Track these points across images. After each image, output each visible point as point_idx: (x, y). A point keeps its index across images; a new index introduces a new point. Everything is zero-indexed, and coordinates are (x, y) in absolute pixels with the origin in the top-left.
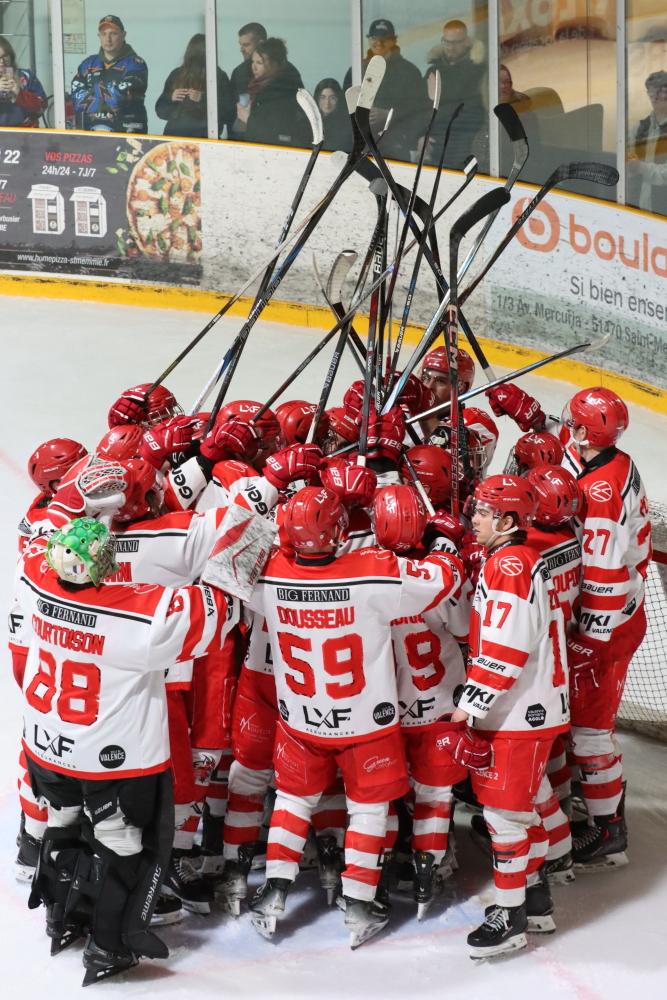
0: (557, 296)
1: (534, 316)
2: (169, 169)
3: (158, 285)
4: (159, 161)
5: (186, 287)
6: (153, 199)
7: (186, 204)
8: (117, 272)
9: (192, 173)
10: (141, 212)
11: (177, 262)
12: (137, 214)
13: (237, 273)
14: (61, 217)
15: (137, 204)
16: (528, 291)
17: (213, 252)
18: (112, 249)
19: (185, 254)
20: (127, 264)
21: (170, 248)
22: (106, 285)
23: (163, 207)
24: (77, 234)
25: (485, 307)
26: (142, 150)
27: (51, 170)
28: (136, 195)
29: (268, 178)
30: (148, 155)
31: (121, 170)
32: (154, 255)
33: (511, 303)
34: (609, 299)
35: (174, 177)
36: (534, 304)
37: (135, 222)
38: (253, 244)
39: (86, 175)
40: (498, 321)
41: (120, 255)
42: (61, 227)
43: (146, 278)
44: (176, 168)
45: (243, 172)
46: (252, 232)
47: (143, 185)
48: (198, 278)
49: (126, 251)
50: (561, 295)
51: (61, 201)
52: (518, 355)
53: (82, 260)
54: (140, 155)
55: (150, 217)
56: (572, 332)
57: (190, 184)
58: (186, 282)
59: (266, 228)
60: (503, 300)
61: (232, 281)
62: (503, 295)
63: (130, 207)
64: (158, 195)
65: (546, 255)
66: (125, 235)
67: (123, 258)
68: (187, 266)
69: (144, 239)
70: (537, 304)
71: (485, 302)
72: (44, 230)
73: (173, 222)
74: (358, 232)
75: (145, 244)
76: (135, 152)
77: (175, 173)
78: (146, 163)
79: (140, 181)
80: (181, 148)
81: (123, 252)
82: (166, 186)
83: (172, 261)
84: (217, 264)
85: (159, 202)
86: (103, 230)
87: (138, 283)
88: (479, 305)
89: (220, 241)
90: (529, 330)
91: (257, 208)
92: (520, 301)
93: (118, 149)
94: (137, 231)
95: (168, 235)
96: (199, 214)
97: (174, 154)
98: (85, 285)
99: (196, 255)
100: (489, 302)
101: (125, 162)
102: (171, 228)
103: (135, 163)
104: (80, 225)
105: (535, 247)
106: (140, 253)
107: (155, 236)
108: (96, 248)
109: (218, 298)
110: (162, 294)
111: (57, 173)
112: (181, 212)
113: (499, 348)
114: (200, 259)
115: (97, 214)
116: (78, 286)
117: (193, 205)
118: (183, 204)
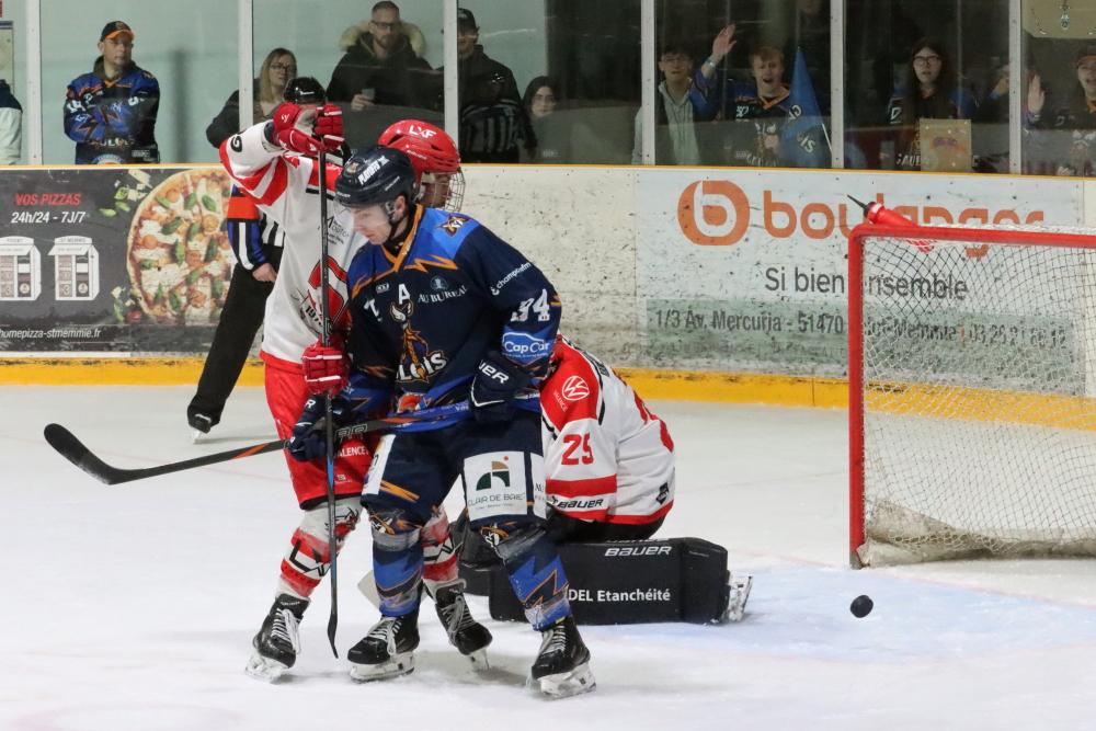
0: (745, 297)
1: (711, 328)
2: (187, 205)
3: (169, 356)
4: (173, 195)
6: (163, 246)
7: (210, 248)
8: (112, 344)
9: (220, 207)
10: (147, 264)
11: (196, 324)
12: (141, 266)
14: (36, 278)
15: (141, 254)
16: (701, 299)
18: (107, 314)
19: (207, 313)
20: (125, 332)
21: (186, 306)
22: (97, 362)
23: (178, 254)
24: (58, 298)
25: (637, 329)
26: (150, 183)
27: (25, 217)
28: (140, 241)
30: (158, 189)
31: (120, 213)
32: (165, 317)
33: (677, 318)
34: (823, 287)
35: (194, 215)
36: (711, 313)
37: (138, 277)
39: (73, 220)
40: (657, 344)
41: (117, 321)
42: (36, 290)
43: (153, 348)
44: (197, 203)
47: (151, 229)
49: (125, 316)
50: (751, 294)
51: (36, 256)
52: (691, 383)
53: (64, 332)
54: (147, 190)
55: (159, 269)
56: (769, 340)
57: (218, 222)
60: (664, 316)
62: (665, 310)
63: (132, 258)
64: (170, 240)
65: (728, 249)
66: (124, 296)
67: (121, 325)
69: (151, 298)
70: (715, 313)
71: (637, 323)
72: (13, 296)
73: (191, 273)
75: (150, 304)
76: (140, 187)
77: (196, 209)
78: (156, 199)
79: (146, 223)
80: (204, 176)
81: (121, 318)
82: (183, 227)
83: (188, 324)
85: (172, 249)
86: (94, 289)
87: (143, 355)
88: (629, 328)
90: (704, 347)
92: (690, 312)
93: (116, 185)
94: (141, 288)
95: (184, 290)
96: (228, 261)
97: (195, 185)
98: (68, 363)
100: (644, 322)
101: (125, 200)
102: (188, 281)
103: (139, 201)
104: (61, 286)
105: (713, 241)
106: (145, 317)
107: (166, 295)
108: (82, 315)
110: (176, 367)
111: (31, 221)
112: (202, 258)
113: (659, 377)
115: (85, 271)
116: (58, 366)
117: (219, 249)
118: (205, 249)
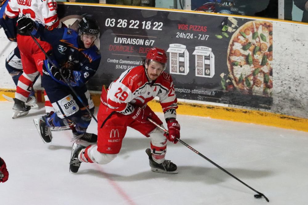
2: (254, 37)
3: (245, 108)
4: (248, 32)
5: (262, 111)
6: (243, 55)
7: (263, 59)
8: (220, 99)
9: (268, 40)
10: (236, 63)
11: (257, 94)
12: (233, 64)
13: (293, 102)
14: (187, 65)
15: (233, 58)
17: (279, 89)
18: (217, 85)
19: (262, 90)
20: (227, 95)
21: (253, 86)
22: (213, 107)
23: (249, 60)
24: (197, 75)
26: (238, 24)
27: (182, 35)
28: (233, 52)
30: (241, 28)
31: (224, 37)
32: (244, 90)
35: (257, 42)
37: (232, 69)
38: (303, 85)
39: (203, 39)
41: (223, 89)
42: (187, 70)
43: (238, 104)
44: (258, 37)
45: (299, 40)
46: (303, 78)
47: (238, 47)
48: (270, 105)
49: (226, 87)
51: (187, 54)
53: (199, 91)
54: (236, 28)
55: (241, 66)
57: (267, 47)
58: (262, 107)
61: (291, 107)
63: (229, 60)
64: (246, 53)
66: (226, 77)
67: (224, 91)
68: (263, 97)
69: (237, 80)
72: (177, 72)
73: (255, 70)
75: (237, 83)
76: (233, 26)
77: (257, 40)
78: (240, 32)
79: (236, 44)
80: (261, 24)
81: (224, 88)
82: (252, 48)
83: (254, 94)
84: (282, 97)
85: (247, 57)
86: (213, 73)
87: (233, 107)
89: (284, 82)
93: (223, 24)
94: (233, 74)
95: (252, 78)
96: (271, 66)
97: (257, 28)
98: (200, 107)
99: (269, 91)
101: (227, 32)
102: (254, 74)
103: (233, 33)
104: (198, 70)
106: (235, 88)
107: (244, 79)
108: (207, 84)
109: (281, 118)
110: (247, 114)
111: (185, 37)
112: (260, 64)
114: (271, 93)
115: (209, 63)
116: (196, 108)
117: (268, 60)
118: (261, 59)
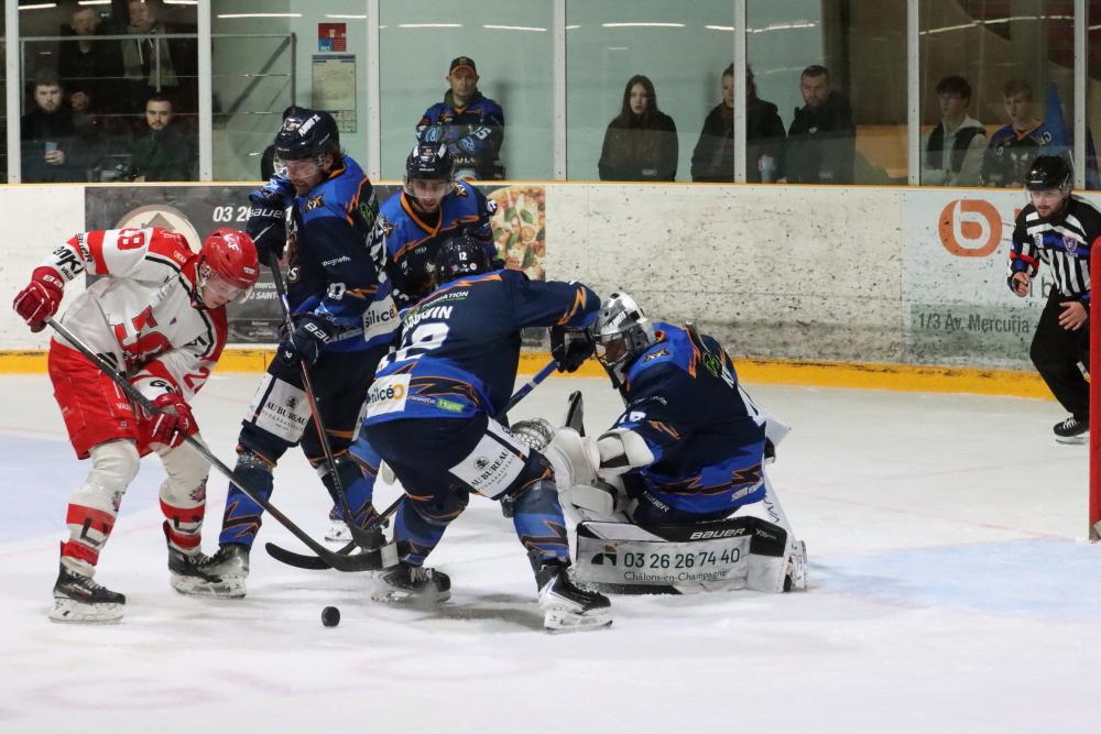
0: (997, 303)
1: (967, 330)
2: (507, 217)
7: (527, 255)
9: (535, 219)
16: (959, 304)
25: (902, 330)
29: (630, 218)
33: (938, 321)
35: (513, 226)
36: (967, 317)
40: (920, 343)
44: (516, 216)
45: (598, 214)
46: (608, 281)
50: (1003, 300)
52: (948, 378)
56: (1017, 340)
57: (534, 232)
59: (625, 275)
60: (926, 319)
62: (927, 313)
65: (984, 260)
70: (971, 316)
71: (902, 325)
74: (740, 266)
77: (515, 221)
80: (522, 192)
82: (504, 237)
88: (895, 329)
90: (962, 346)
91: (616, 253)
92: (949, 316)
96: (544, 267)
97: (514, 200)
100: (908, 323)
105: (970, 253)
112: (521, 264)
113: (921, 372)
117: (535, 256)
118: (523, 256)
